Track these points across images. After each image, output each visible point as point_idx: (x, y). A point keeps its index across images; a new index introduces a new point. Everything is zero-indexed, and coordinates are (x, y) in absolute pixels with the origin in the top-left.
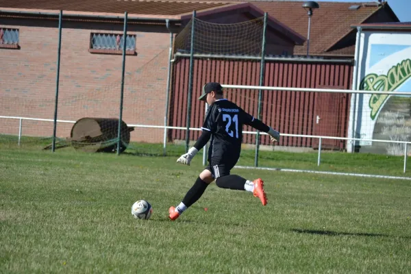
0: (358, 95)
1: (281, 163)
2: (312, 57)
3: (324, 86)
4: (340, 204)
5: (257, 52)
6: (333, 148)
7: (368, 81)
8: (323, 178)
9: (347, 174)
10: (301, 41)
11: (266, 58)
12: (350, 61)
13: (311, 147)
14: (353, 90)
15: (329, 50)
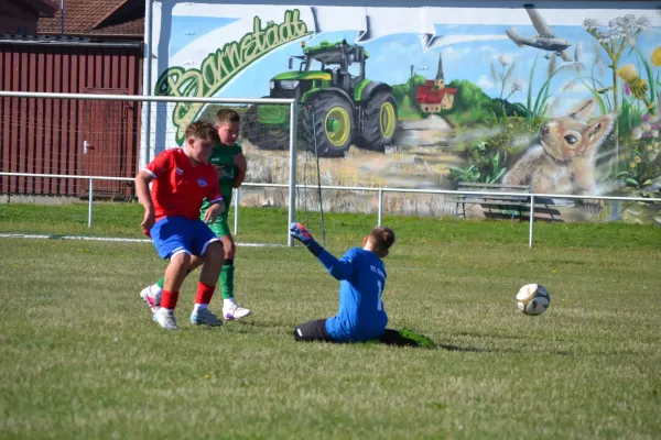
0: (154, 106)
1: (22, 225)
2: (70, 38)
3: (94, 89)
4: (126, 294)
6: (113, 196)
7: (170, 80)
8: (98, 248)
9: (139, 240)
10: (50, 10)
12: (137, 45)
13: (75, 195)
14: (145, 96)
15: (100, 27)
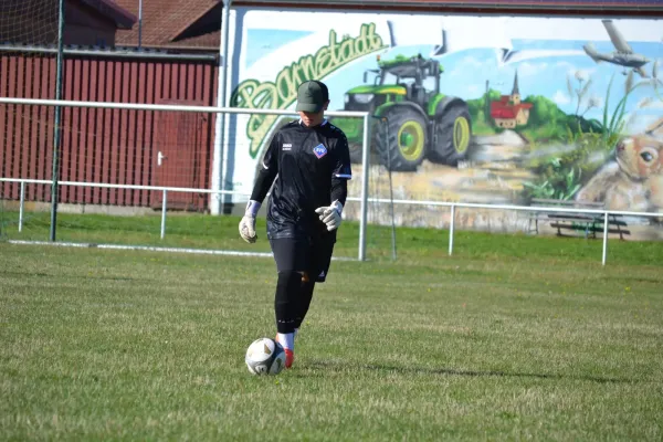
0: (227, 116)
1: (96, 235)
2: (147, 50)
3: (169, 100)
4: (196, 302)
5: (49, 40)
6: (186, 207)
7: (244, 92)
8: (170, 257)
9: (211, 252)
10: (128, 22)
11: (65, 51)
12: (212, 57)
13: (148, 206)
14: (219, 107)
15: (177, 39)
